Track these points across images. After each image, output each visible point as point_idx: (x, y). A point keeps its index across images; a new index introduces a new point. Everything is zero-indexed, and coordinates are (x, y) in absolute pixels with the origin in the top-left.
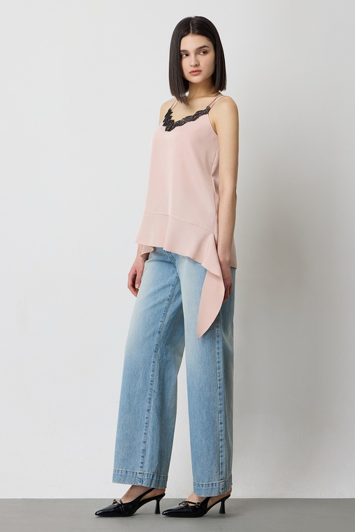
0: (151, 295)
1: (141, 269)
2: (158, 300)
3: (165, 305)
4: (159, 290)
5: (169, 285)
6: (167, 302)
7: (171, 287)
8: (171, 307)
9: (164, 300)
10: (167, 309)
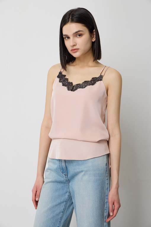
0: (50, 209)
1: (40, 187)
2: (55, 213)
3: (60, 216)
4: (56, 205)
5: (63, 202)
6: (61, 213)
7: (64, 203)
8: (64, 216)
9: (60, 213)
10: (61, 218)
